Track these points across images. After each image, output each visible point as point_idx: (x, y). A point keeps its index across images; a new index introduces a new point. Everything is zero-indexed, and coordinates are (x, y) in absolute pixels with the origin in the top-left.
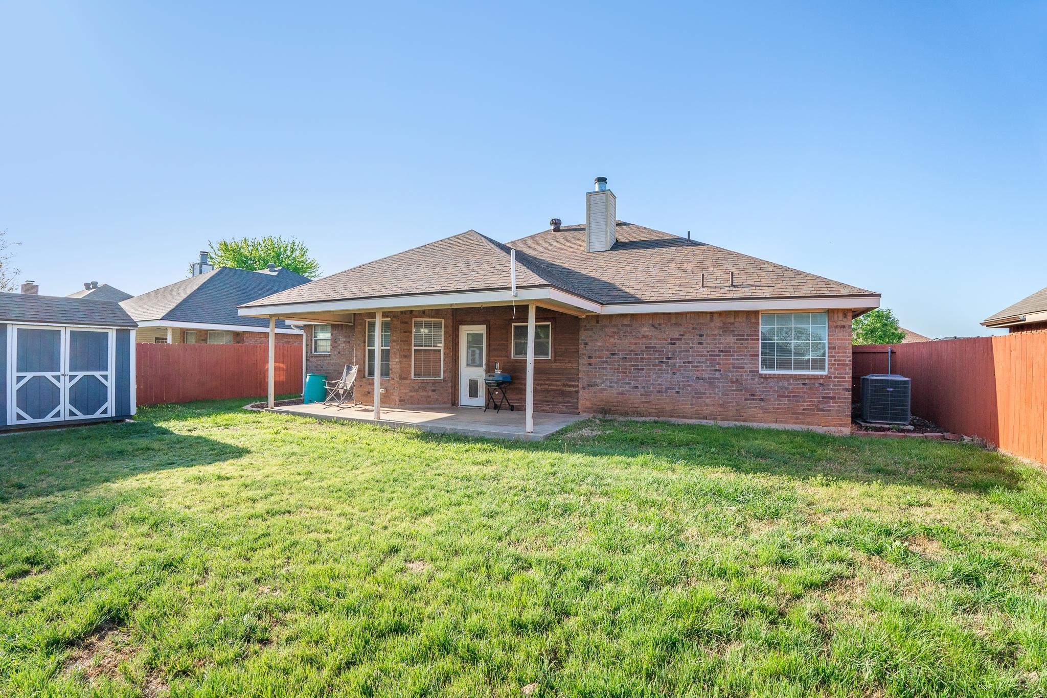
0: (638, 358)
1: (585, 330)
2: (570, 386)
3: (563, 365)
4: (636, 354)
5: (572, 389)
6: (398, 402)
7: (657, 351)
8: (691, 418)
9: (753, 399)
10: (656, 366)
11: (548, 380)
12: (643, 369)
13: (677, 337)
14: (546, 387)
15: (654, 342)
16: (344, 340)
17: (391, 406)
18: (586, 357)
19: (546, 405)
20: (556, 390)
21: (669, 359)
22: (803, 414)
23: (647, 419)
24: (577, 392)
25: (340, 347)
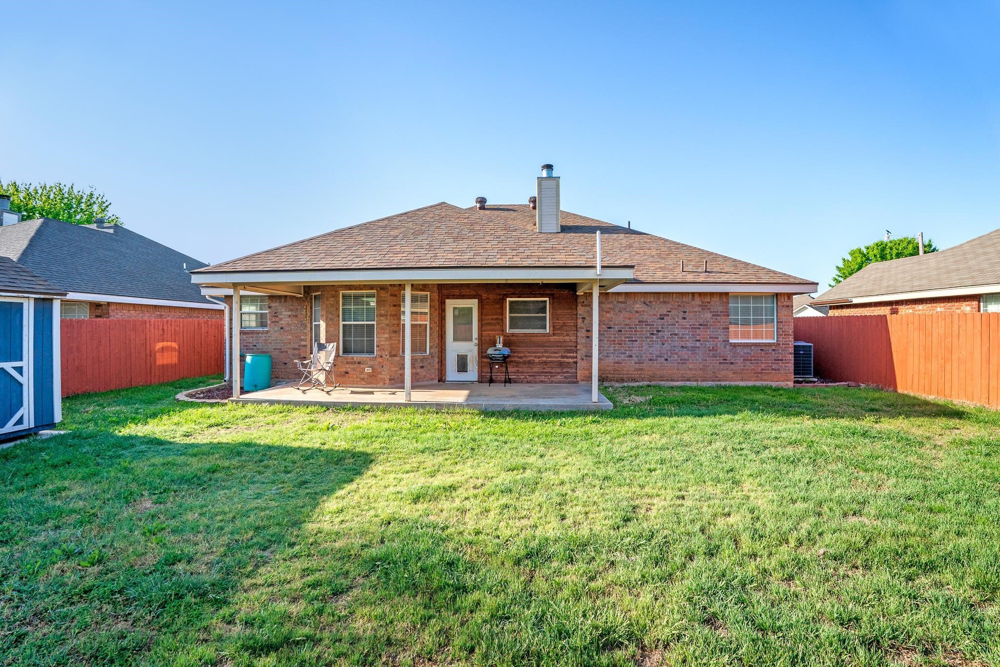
0: (632, 331)
1: (582, 306)
2: (567, 357)
3: (561, 338)
4: (630, 328)
5: (571, 360)
7: (648, 325)
8: (678, 381)
9: (725, 363)
10: (648, 338)
11: (546, 352)
12: (636, 341)
13: (665, 313)
14: (544, 359)
15: (645, 317)
16: (290, 313)
18: (584, 331)
19: (544, 376)
20: (556, 362)
21: (658, 331)
22: (761, 373)
23: (641, 384)
24: (576, 363)
25: (282, 322)
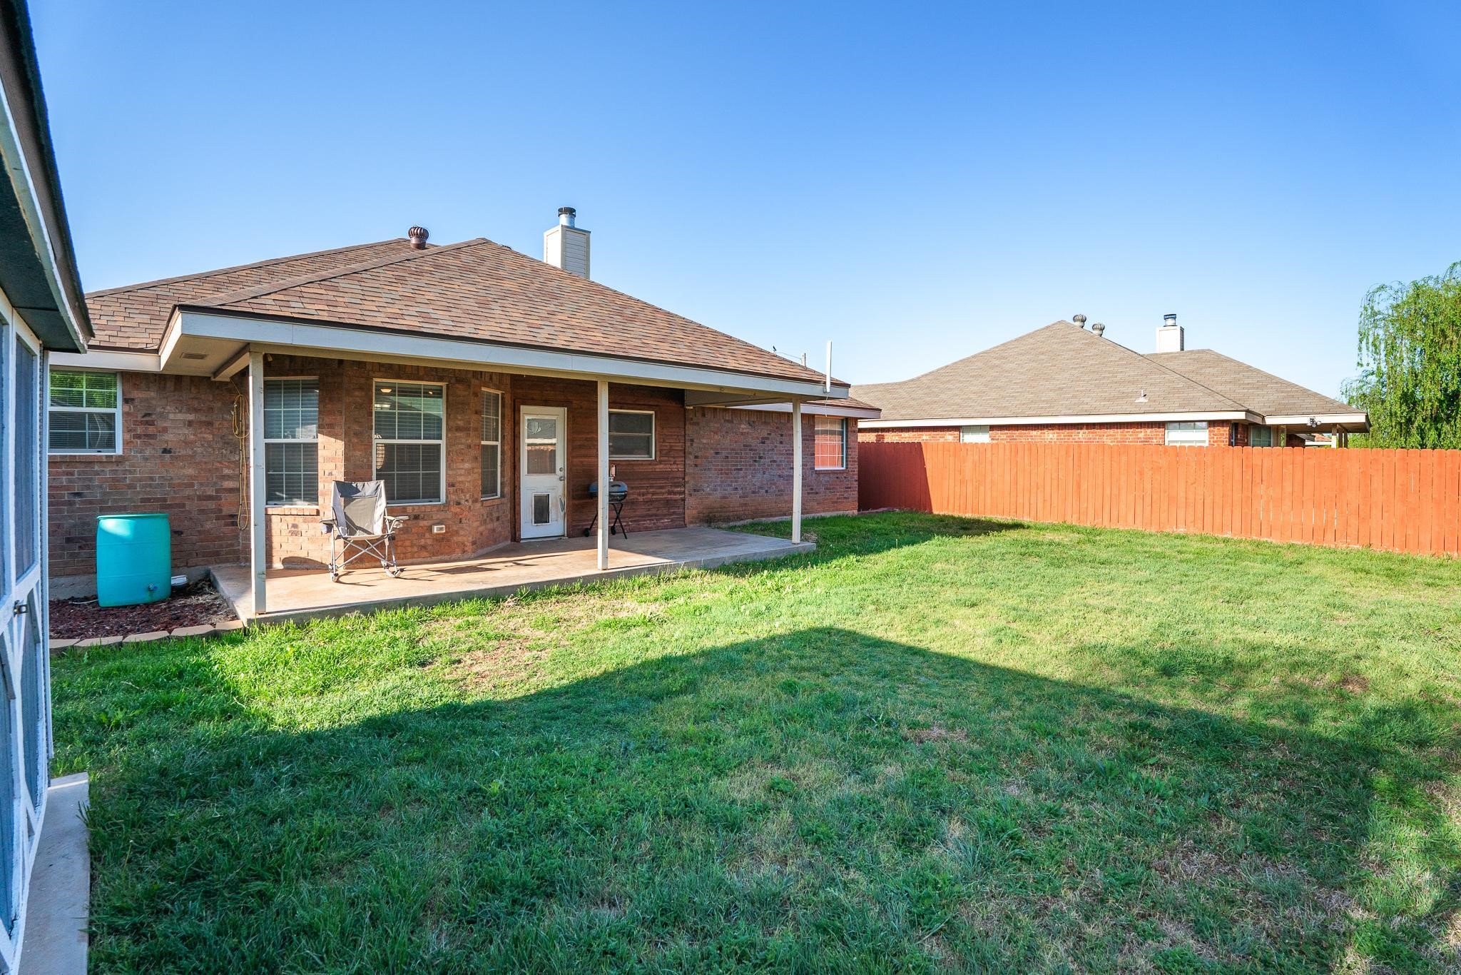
0: (737, 458)
1: (690, 424)
2: (675, 493)
3: (668, 468)
4: (736, 454)
5: (678, 497)
6: (469, 547)
7: (751, 450)
8: (776, 516)
9: (812, 493)
10: (750, 466)
11: (652, 487)
12: (741, 469)
13: (766, 436)
14: (650, 496)
15: (750, 440)
16: (191, 417)
17: (454, 556)
18: (692, 457)
19: (650, 520)
20: (661, 500)
21: (760, 458)
22: (837, 502)
23: (745, 522)
24: (684, 500)
